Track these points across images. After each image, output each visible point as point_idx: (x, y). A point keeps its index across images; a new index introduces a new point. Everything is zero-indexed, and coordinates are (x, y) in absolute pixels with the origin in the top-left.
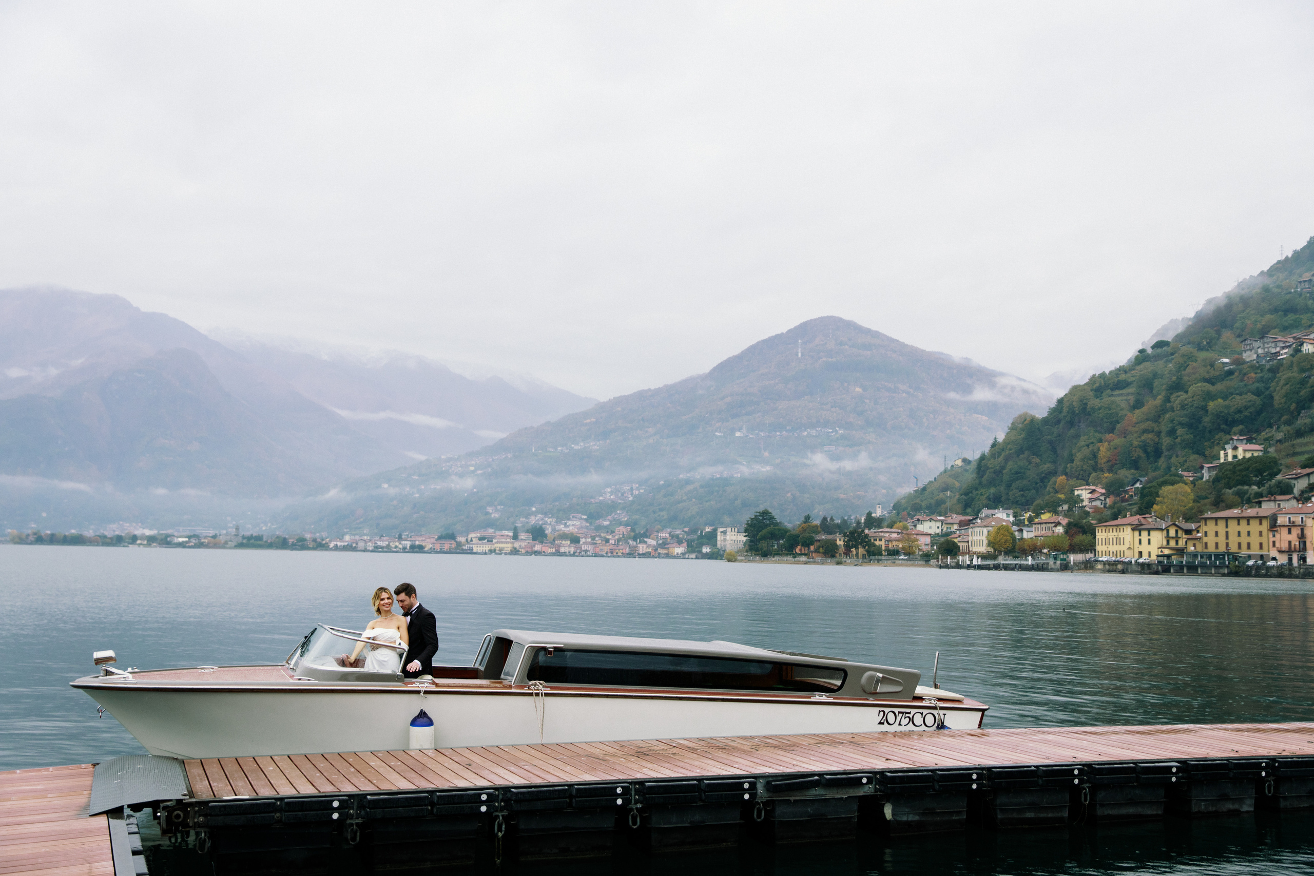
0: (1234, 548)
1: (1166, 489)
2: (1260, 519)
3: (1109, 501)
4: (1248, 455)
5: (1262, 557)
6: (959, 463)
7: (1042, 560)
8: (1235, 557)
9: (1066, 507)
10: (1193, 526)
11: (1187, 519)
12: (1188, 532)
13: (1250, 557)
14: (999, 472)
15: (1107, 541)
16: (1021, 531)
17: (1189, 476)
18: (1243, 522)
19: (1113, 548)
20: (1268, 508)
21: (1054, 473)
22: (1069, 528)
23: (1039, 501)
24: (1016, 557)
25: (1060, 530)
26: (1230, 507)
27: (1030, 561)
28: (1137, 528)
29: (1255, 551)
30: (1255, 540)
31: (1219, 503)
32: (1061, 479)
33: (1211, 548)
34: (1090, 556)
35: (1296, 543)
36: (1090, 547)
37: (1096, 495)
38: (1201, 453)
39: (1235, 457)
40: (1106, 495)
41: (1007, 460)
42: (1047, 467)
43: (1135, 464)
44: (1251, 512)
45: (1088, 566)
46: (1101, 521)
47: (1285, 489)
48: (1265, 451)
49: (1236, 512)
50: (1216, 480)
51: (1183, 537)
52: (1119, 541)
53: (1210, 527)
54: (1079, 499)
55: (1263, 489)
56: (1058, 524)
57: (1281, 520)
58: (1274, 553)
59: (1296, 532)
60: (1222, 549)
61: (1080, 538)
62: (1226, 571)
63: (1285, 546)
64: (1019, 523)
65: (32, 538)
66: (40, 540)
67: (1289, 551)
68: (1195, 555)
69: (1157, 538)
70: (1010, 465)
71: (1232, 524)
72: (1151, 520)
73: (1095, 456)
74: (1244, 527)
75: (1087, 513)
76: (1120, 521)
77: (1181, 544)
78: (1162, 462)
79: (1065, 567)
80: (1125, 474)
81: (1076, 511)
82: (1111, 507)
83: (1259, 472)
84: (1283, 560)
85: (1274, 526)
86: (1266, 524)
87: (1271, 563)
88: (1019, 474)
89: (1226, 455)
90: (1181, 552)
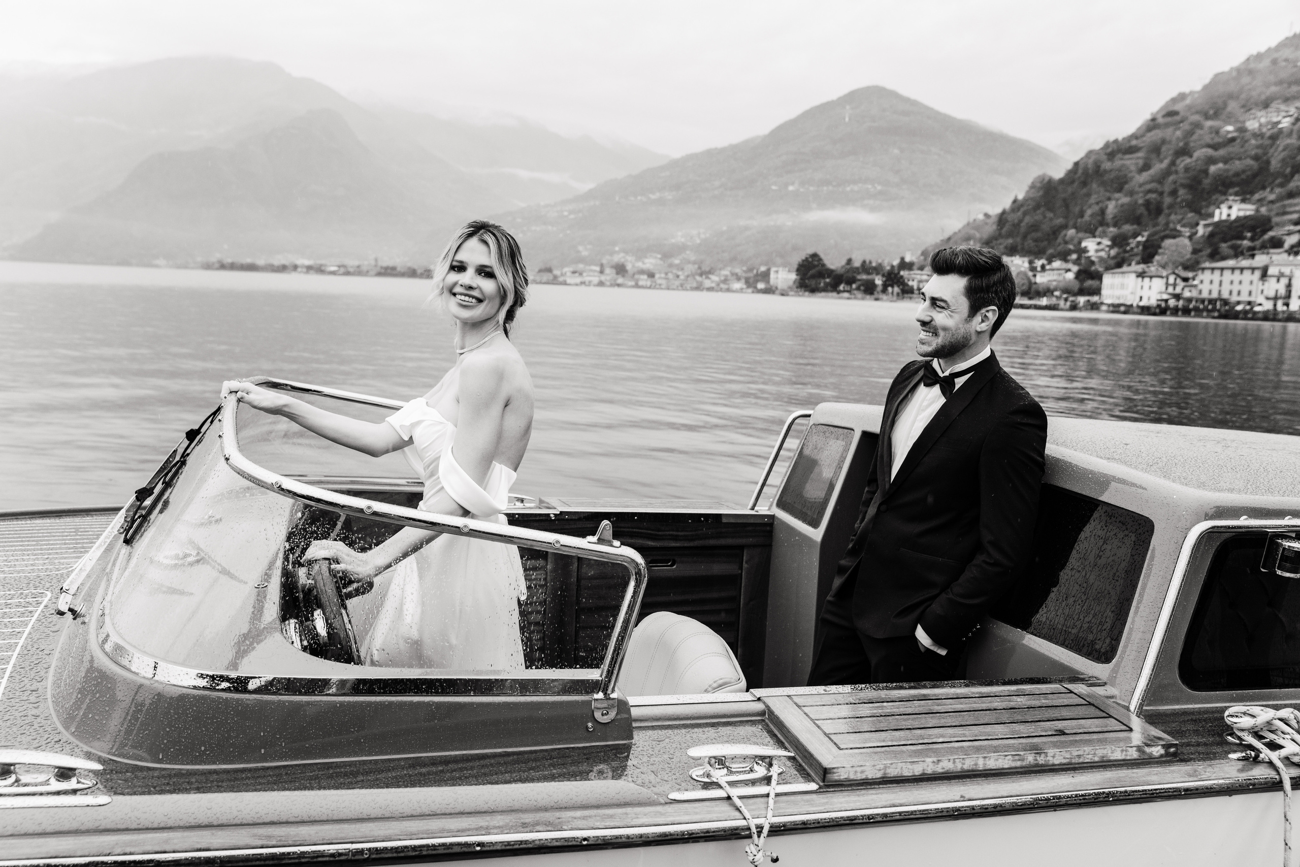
0: (1225, 295)
1: (1168, 242)
2: (1253, 269)
3: (1113, 252)
4: (1242, 214)
5: (1249, 303)
6: (981, 217)
7: (1053, 301)
8: (1225, 302)
9: (1074, 256)
10: (1190, 275)
11: (1186, 268)
12: (1185, 280)
13: (1238, 303)
14: (1017, 225)
15: (1112, 287)
16: (1035, 276)
17: (1186, 231)
18: (1237, 272)
19: (1118, 292)
20: (1260, 259)
21: (1065, 227)
22: (1078, 275)
23: (1050, 251)
24: (1030, 298)
25: (1070, 276)
26: (1224, 258)
27: (1044, 301)
28: (1141, 275)
29: (1244, 297)
30: (1245, 289)
31: (1215, 255)
32: (1071, 232)
33: (1205, 295)
34: (1095, 299)
35: (1282, 291)
36: (1097, 291)
37: (1101, 247)
38: (1198, 211)
39: (1229, 215)
40: (1111, 247)
41: (1025, 214)
42: (1059, 221)
43: (1137, 220)
44: (1245, 263)
45: (1094, 307)
46: (1108, 268)
47: (1277, 243)
48: (1257, 210)
49: (1231, 263)
50: (1212, 235)
51: (1181, 284)
52: (1122, 286)
53: (1206, 276)
54: (1085, 250)
55: (1258, 243)
56: (1068, 270)
57: (1271, 271)
58: (1260, 299)
59: (1284, 281)
60: (1215, 295)
61: (1089, 283)
62: (1216, 314)
63: (1272, 294)
64: (1033, 269)
65: (217, 265)
66: (223, 266)
67: (1276, 298)
68: (1189, 300)
69: (1158, 285)
70: (1028, 219)
71: (1227, 273)
72: (1153, 269)
73: (1103, 212)
74: (1237, 275)
75: (1093, 263)
76: (1125, 268)
77: (1178, 290)
78: (1162, 220)
79: (1074, 307)
80: (1127, 228)
81: (1083, 261)
82: (1114, 258)
83: (1252, 229)
84: (1268, 306)
85: (1264, 275)
86: (1258, 274)
87: (1257, 309)
88: (1034, 227)
89: (1221, 213)
90: (1177, 297)
